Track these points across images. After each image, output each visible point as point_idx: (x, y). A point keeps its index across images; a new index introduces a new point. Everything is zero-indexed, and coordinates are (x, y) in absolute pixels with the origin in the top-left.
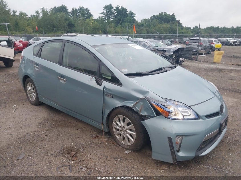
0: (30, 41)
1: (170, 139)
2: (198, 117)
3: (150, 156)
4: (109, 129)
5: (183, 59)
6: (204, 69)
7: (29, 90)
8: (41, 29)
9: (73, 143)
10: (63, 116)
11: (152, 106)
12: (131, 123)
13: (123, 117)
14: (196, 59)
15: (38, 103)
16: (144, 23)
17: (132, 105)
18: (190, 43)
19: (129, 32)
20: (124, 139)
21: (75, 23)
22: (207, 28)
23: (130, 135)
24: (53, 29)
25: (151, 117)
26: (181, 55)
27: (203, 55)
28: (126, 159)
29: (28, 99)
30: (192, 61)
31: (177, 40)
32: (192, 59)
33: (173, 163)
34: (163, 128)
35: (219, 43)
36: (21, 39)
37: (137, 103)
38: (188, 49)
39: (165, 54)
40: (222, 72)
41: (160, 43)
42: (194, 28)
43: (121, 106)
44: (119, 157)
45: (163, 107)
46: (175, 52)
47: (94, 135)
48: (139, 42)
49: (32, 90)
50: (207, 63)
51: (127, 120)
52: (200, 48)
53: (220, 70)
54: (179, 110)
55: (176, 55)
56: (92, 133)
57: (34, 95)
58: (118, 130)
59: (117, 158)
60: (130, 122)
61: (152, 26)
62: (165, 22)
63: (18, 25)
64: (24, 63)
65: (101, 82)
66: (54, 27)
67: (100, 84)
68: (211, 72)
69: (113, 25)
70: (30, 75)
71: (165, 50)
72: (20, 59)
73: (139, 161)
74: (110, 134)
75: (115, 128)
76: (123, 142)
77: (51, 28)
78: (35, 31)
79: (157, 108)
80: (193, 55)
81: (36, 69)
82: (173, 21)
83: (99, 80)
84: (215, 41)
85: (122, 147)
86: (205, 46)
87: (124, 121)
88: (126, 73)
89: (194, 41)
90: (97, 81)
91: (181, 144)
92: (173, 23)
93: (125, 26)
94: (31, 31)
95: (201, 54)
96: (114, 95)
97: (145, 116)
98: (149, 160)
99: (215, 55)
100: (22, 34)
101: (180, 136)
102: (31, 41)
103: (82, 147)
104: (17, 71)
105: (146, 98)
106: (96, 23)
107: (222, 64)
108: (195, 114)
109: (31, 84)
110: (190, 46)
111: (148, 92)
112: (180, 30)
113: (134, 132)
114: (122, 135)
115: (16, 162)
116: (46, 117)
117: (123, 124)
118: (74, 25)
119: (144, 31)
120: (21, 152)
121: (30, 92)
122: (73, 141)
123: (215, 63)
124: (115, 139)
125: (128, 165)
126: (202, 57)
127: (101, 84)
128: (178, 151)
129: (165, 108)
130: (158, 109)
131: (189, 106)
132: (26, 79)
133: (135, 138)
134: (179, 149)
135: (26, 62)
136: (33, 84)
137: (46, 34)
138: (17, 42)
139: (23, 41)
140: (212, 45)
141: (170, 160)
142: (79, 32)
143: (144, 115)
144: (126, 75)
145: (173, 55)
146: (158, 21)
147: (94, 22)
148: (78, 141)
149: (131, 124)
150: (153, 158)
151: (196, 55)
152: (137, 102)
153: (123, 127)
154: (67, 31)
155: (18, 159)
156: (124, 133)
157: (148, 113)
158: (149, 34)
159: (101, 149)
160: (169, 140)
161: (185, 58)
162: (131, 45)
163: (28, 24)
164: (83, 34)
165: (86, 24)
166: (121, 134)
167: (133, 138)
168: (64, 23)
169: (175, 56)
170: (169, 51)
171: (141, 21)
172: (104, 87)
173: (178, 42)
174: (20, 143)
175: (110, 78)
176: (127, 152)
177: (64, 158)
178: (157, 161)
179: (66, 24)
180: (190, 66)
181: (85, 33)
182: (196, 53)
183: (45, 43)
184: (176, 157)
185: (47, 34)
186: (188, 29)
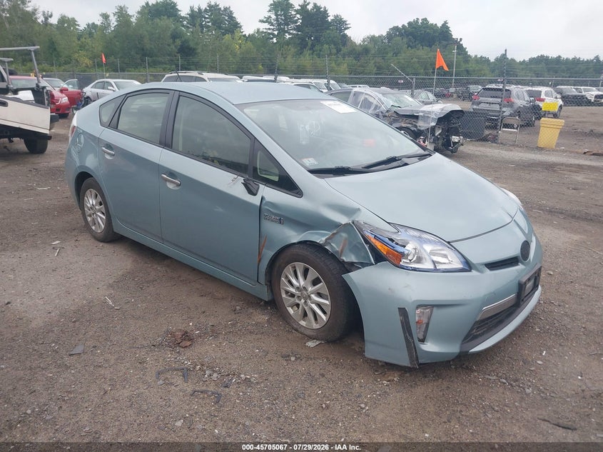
0: (85, 90)
1: (403, 312)
2: (468, 266)
3: (361, 352)
4: (273, 294)
5: (461, 137)
6: (512, 162)
7: (89, 205)
8: (112, 59)
9: (191, 324)
10: (168, 266)
11: (367, 241)
12: (320, 280)
13: (305, 267)
14: (494, 140)
15: (112, 237)
16: (371, 46)
17: (324, 239)
18: (481, 98)
19: (332, 70)
20: (305, 315)
21: (197, 44)
22: (532, 60)
23: (319, 305)
24: (143, 61)
25: (364, 265)
26: (456, 128)
27: (514, 128)
28: (308, 358)
29: (87, 227)
30: (483, 143)
31: (452, 90)
32: (485, 139)
33: (409, 365)
34: (389, 289)
35: (556, 98)
36: (64, 85)
37: (334, 234)
38: (475, 113)
39: (416, 126)
40: (554, 171)
41: (406, 97)
42: (497, 59)
43: (300, 243)
44: (292, 353)
45: (390, 242)
46: (440, 120)
47: (238, 308)
48: (355, 94)
49: (97, 207)
50: (520, 149)
51: (313, 274)
52: (507, 111)
53: (550, 167)
54: (425, 250)
55: (443, 129)
56: (234, 303)
57: (100, 217)
58: (293, 295)
59: (289, 356)
60: (318, 278)
61: (390, 55)
62: (423, 44)
63: (55, 49)
64: (80, 142)
65: (256, 187)
66: (145, 55)
67: (252, 192)
68: (527, 172)
69: (293, 50)
70: (92, 171)
71: (418, 116)
72: (70, 135)
73: (337, 362)
74: (273, 304)
75: (287, 292)
76: (303, 323)
77: (139, 56)
78: (100, 65)
79: (376, 244)
80: (487, 127)
81: (108, 157)
82: (444, 43)
83: (252, 183)
84: (547, 94)
85: (301, 333)
86: (520, 107)
87: (305, 276)
88: (312, 168)
89: (493, 93)
90: (246, 185)
91: (428, 324)
92: (445, 47)
93: (321, 53)
94: (86, 64)
95: (507, 126)
96: (283, 216)
97: (352, 264)
98: (359, 361)
99: (541, 128)
100: (64, 70)
101: (426, 306)
102: (89, 90)
103: (213, 331)
104: (61, 162)
105: (353, 223)
106: (249, 44)
107: (557, 151)
108: (463, 260)
109: (94, 192)
110: (482, 106)
111: (359, 209)
112: (462, 63)
113: (327, 299)
114: (300, 306)
115: (67, 360)
116: (129, 267)
117: (302, 282)
118: (194, 49)
119: (371, 67)
120: (77, 339)
121: (92, 212)
122: (191, 319)
123: (540, 149)
124: (285, 317)
125: (311, 370)
126: (511, 133)
127: (255, 192)
128: (423, 341)
129: (393, 244)
130: (379, 247)
131: (449, 243)
132: (83, 180)
133: (329, 313)
134: (424, 336)
135: (82, 141)
136: (100, 191)
137: (126, 73)
138: (56, 93)
139: (70, 90)
140: (538, 103)
141: (404, 360)
142: (206, 68)
143: (348, 260)
144: (312, 172)
145: (436, 128)
146: (405, 40)
147: (244, 42)
148: (203, 319)
149: (321, 282)
150: (368, 355)
151: (495, 127)
152: (335, 232)
153: (304, 288)
154: (177, 66)
155: (71, 353)
156: (306, 302)
157: (357, 256)
158: (380, 74)
159: (254, 336)
160: (401, 315)
161: (466, 136)
162: (326, 103)
163: (81, 47)
164: (217, 72)
165: (224, 49)
166: (298, 305)
167: (324, 312)
168: (169, 45)
169: (440, 131)
170: (426, 118)
171: (364, 41)
172: (262, 198)
173: (455, 96)
174: (74, 322)
175: (276, 179)
176: (311, 344)
177: (171, 354)
178: (376, 362)
179: (174, 48)
180: (477, 156)
181: (221, 72)
182: (495, 123)
183: (127, 96)
184: (416, 353)
185: (128, 71)
186: (483, 61)
